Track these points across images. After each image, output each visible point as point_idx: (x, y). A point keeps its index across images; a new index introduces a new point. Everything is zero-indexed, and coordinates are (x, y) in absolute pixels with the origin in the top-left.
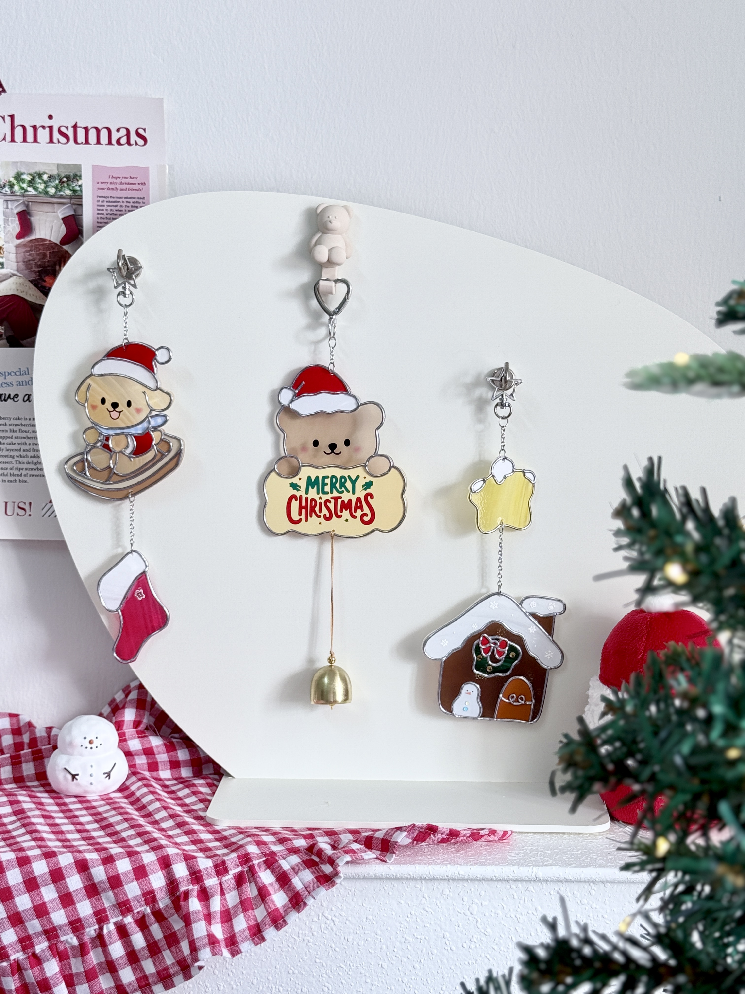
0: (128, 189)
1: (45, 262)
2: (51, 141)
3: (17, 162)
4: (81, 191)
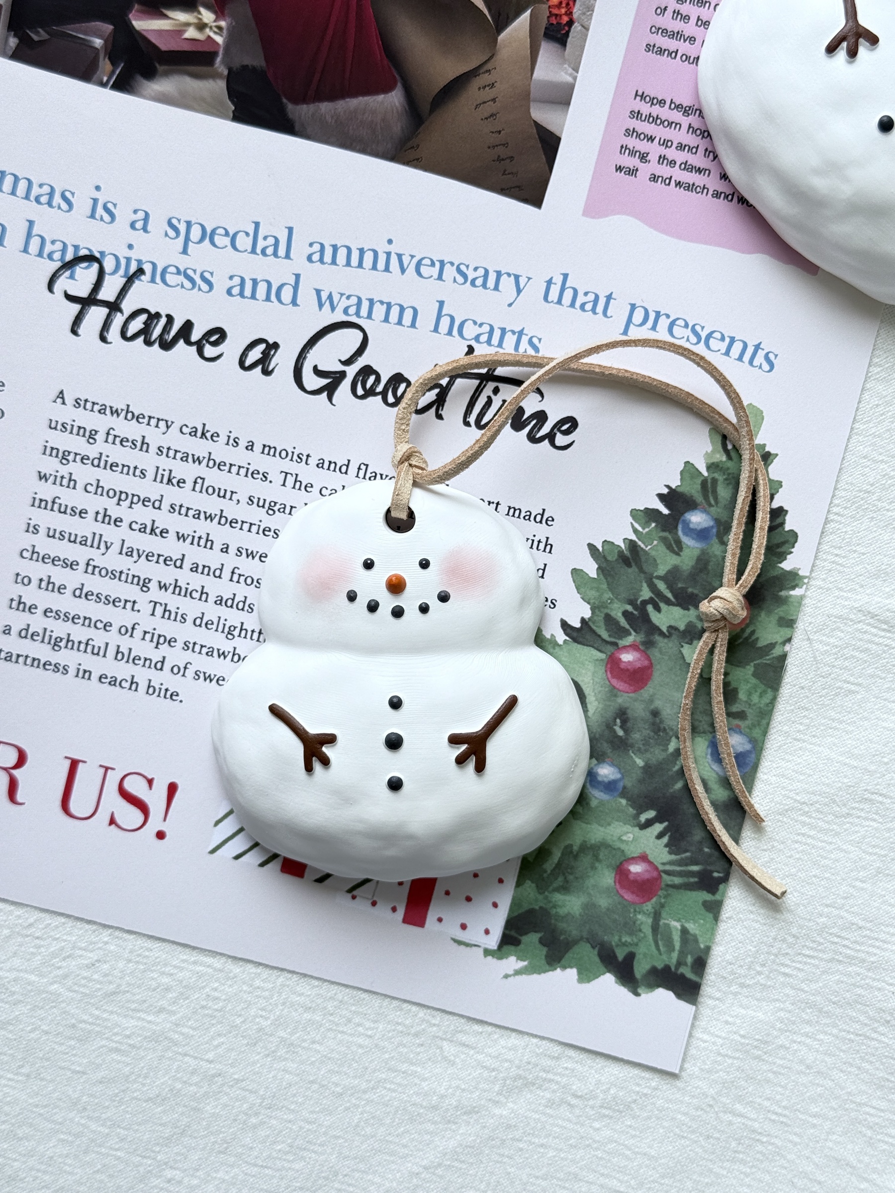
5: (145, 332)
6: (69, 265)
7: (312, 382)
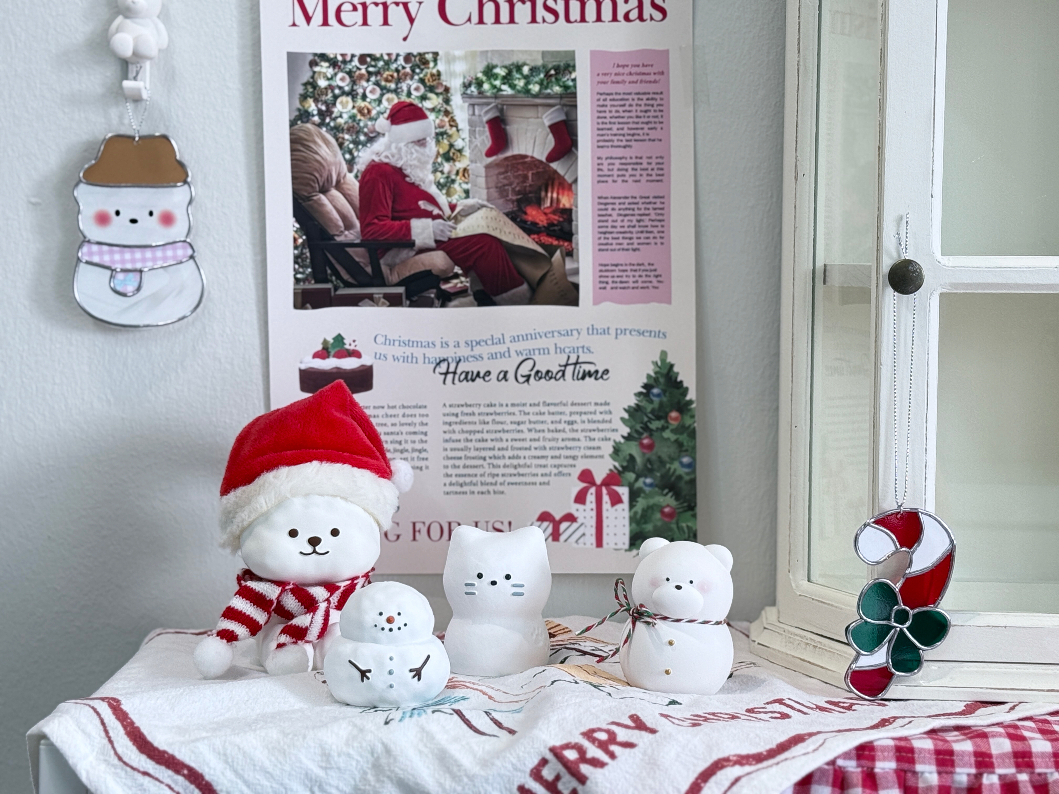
0: (639, 82)
1: (526, 187)
2: (534, 20)
3: (487, 52)
4: (575, 87)
5: (466, 378)
6: (438, 364)
7: (521, 379)
